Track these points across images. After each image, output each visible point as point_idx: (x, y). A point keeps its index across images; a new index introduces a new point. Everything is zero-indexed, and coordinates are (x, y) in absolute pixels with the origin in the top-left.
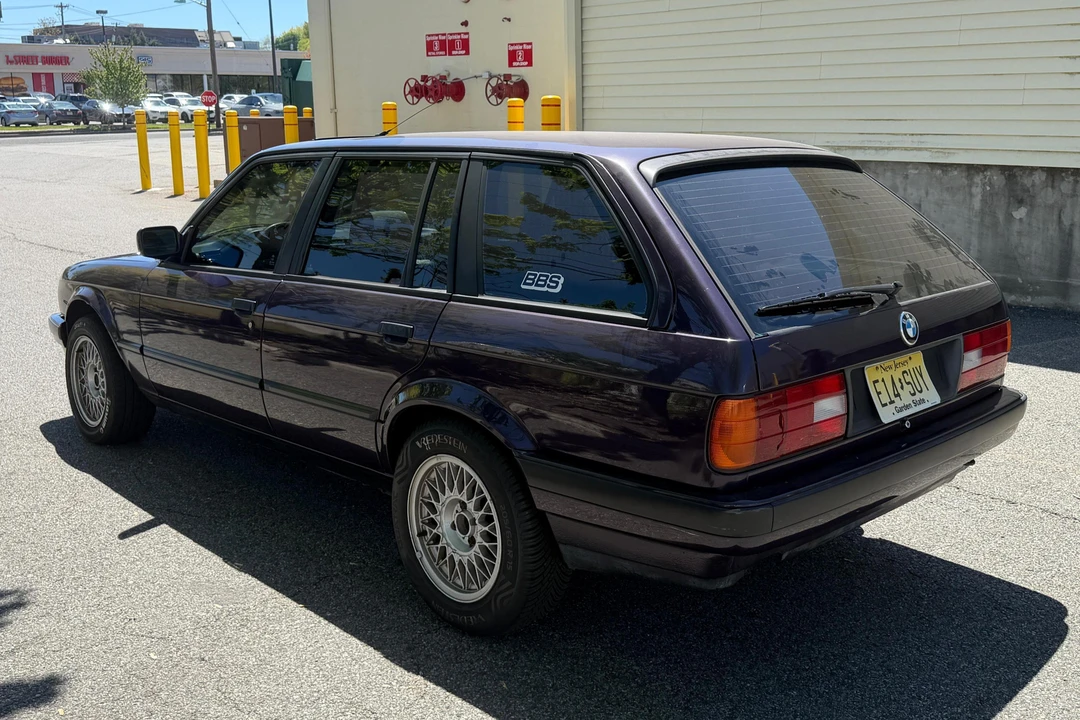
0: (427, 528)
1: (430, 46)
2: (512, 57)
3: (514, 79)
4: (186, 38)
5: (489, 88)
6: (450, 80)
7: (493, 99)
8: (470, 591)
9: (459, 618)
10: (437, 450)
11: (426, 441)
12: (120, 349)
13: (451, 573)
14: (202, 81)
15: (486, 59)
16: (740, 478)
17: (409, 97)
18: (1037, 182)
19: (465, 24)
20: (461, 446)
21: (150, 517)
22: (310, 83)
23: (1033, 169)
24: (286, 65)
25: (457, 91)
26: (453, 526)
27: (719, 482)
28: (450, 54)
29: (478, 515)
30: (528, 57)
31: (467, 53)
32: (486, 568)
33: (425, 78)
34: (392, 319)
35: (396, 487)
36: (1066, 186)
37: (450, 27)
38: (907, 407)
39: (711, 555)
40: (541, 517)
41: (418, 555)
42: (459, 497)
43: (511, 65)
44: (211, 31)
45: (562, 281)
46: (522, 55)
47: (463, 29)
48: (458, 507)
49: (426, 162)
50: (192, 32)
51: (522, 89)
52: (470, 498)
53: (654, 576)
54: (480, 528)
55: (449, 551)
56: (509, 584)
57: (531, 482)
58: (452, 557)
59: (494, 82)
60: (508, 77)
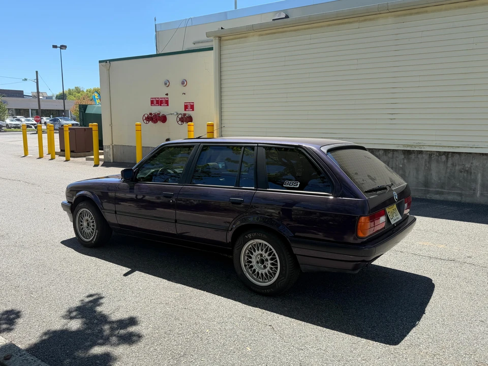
0: (247, 264)
1: (152, 102)
2: (186, 107)
3: (187, 115)
4: (19, 94)
5: (178, 118)
6: (161, 115)
7: (180, 122)
8: (265, 282)
9: (263, 291)
10: (253, 239)
11: (250, 236)
12: (104, 212)
13: (257, 277)
14: (29, 112)
15: (175, 107)
16: (365, 240)
17: (145, 121)
18: (381, 154)
19: (167, 94)
20: (264, 236)
21: (130, 269)
22: (101, 114)
23: (379, 150)
24: (81, 107)
25: (164, 119)
26: (258, 262)
27: (359, 241)
28: (161, 105)
29: (269, 258)
30: (192, 107)
31: (168, 105)
32: (272, 275)
33: (151, 114)
34: (234, 197)
35: (236, 251)
36: (390, 155)
37: (161, 95)
38: (396, 220)
39: (355, 263)
40: (294, 257)
41: (245, 272)
42: (261, 253)
43: (185, 110)
44: (38, 92)
45: (299, 183)
46: (190, 106)
47: (166, 96)
48: (259, 256)
49: (241, 147)
50: (22, 92)
51: (190, 119)
52: (266, 252)
53: (335, 271)
54: (270, 262)
55: (257, 271)
56: (284, 278)
57: (292, 245)
58: (258, 273)
59: (180, 116)
60: (185, 115)
